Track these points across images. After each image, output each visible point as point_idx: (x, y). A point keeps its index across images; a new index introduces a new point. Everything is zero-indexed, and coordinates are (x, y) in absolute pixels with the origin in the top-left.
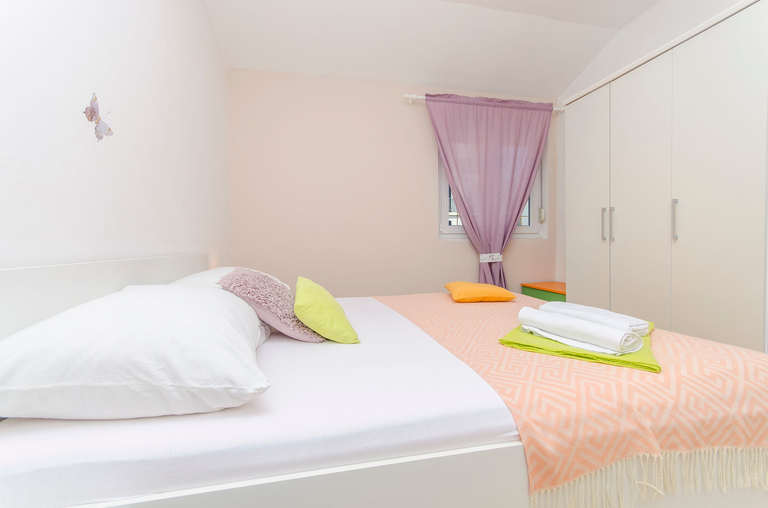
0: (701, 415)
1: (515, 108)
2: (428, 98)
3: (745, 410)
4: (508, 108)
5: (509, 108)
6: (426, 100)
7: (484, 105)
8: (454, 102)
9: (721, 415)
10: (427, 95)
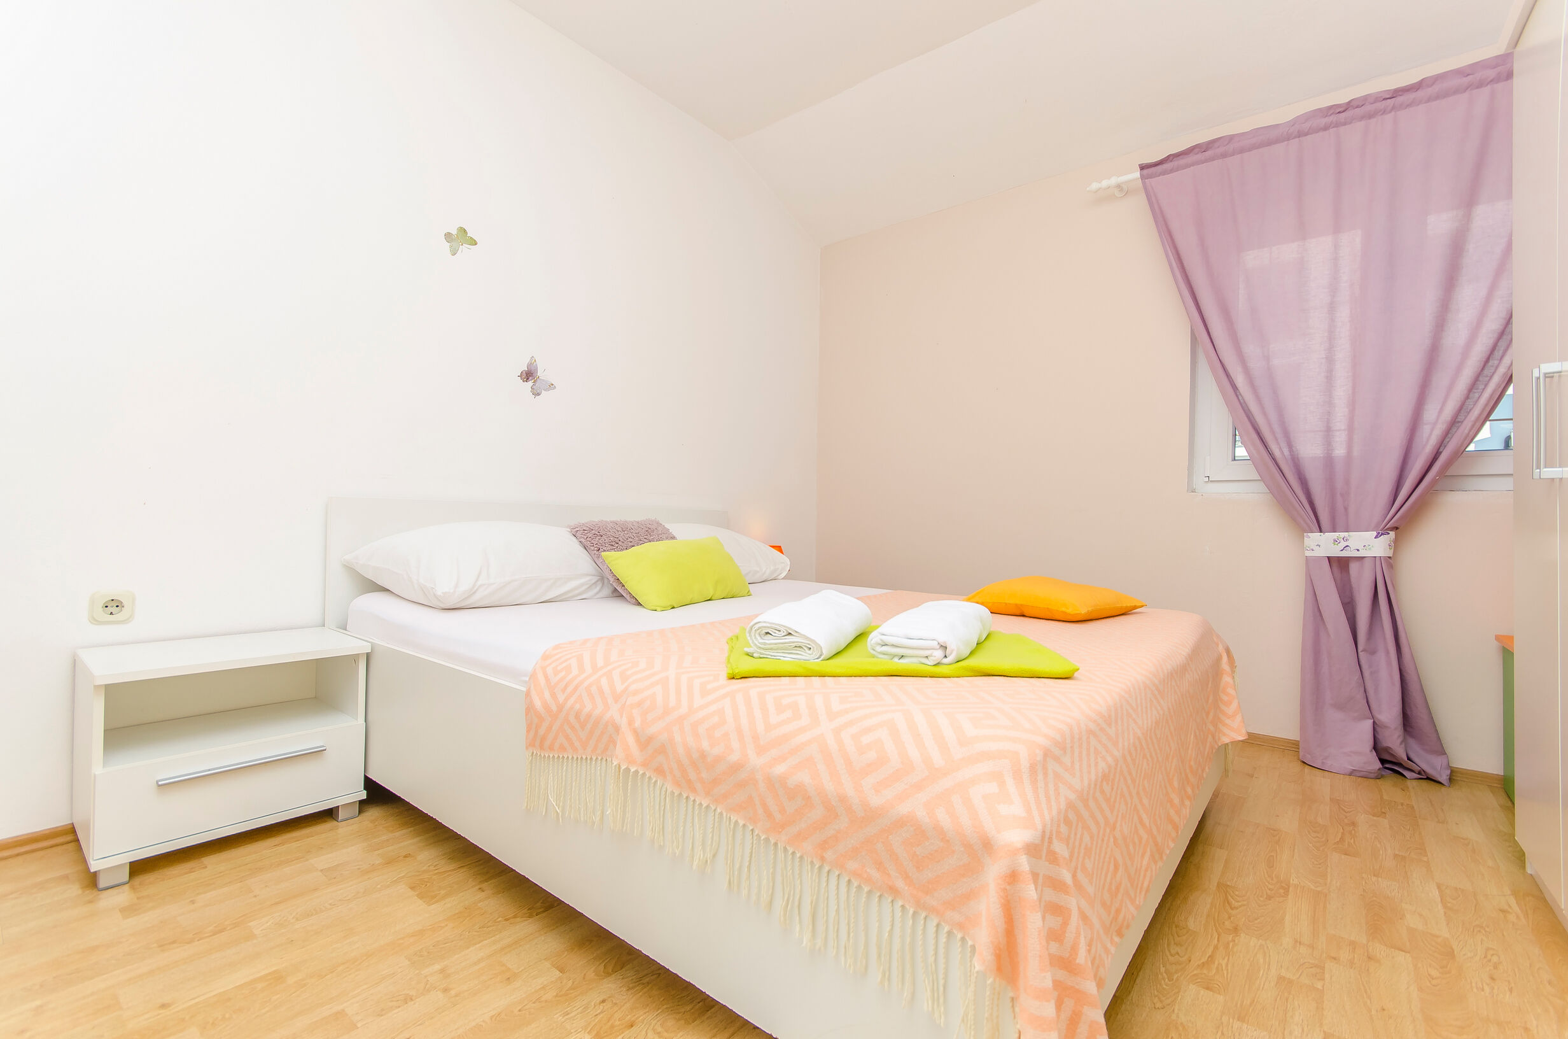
0: (705, 745)
1: (1457, 91)
2: (1145, 172)
3: (780, 769)
4: (1426, 102)
5: (1429, 100)
6: (1143, 177)
7: (1326, 128)
8: (1224, 156)
9: (734, 757)
10: (1143, 167)
